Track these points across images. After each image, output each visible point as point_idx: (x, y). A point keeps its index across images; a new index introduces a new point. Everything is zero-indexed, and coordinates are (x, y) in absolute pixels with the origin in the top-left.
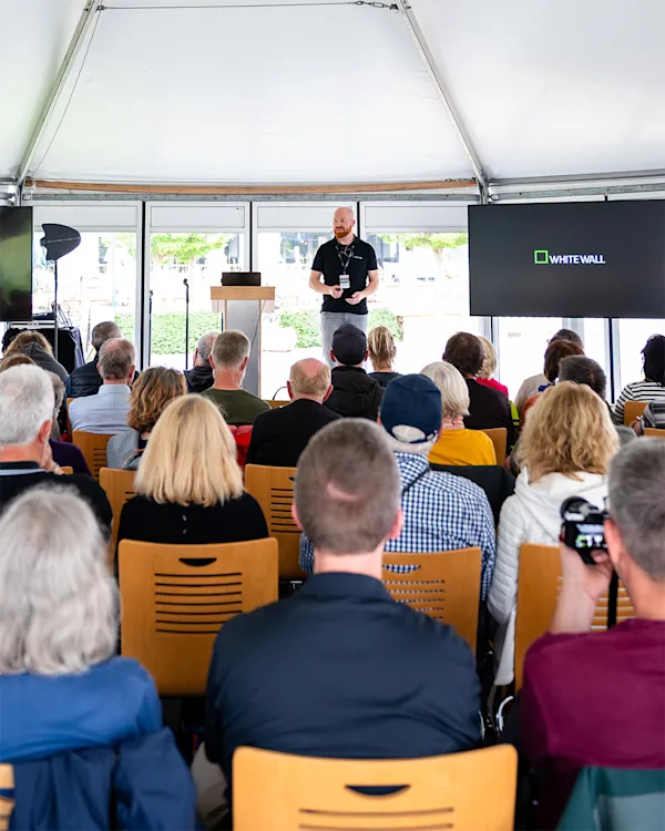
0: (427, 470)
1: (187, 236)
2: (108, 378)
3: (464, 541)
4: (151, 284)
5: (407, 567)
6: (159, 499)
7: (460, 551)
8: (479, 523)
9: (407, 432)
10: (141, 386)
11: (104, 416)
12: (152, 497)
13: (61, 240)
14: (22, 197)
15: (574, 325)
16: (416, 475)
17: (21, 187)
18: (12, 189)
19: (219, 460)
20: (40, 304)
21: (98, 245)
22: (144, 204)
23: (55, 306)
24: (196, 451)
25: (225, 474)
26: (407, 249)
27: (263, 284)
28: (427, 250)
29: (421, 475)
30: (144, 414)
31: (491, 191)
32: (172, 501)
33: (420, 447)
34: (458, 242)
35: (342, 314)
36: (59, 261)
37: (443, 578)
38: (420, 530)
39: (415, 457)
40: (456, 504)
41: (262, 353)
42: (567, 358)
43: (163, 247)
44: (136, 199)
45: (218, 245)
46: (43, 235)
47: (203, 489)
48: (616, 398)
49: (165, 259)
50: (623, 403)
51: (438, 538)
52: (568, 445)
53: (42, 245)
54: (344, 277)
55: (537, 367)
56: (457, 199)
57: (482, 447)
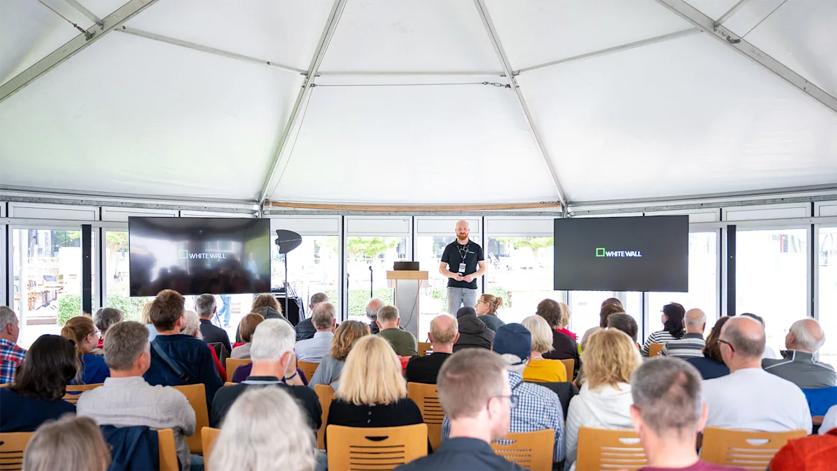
0: (522, 382)
1: (371, 239)
2: (319, 329)
3: (544, 425)
4: (347, 270)
5: (508, 441)
6: (357, 403)
7: (541, 431)
8: (553, 415)
9: (510, 358)
10: (340, 331)
11: (319, 352)
12: (352, 402)
13: (289, 241)
14: (263, 212)
15: (620, 296)
16: (514, 385)
17: (262, 206)
18: (256, 207)
19: (392, 376)
20: (276, 283)
21: (314, 245)
22: (343, 217)
23: (286, 284)
24: (379, 371)
25: (396, 384)
26: (515, 248)
27: (421, 269)
28: (529, 249)
29: (518, 385)
30: (343, 348)
31: (569, 209)
32: (366, 403)
33: (517, 367)
34: (548, 244)
35: (460, 289)
36: (288, 254)
37: (530, 448)
38: (516, 419)
39: (514, 374)
40: (539, 403)
41: (420, 314)
42: (612, 315)
43: (356, 247)
44: (338, 214)
45: (392, 246)
46: (277, 237)
47: (384, 395)
48: (645, 341)
49: (357, 254)
50: (649, 344)
51: (527, 423)
52: (619, 369)
53: (276, 243)
54: (463, 265)
55: (596, 321)
56: (547, 215)
57: (559, 370)
